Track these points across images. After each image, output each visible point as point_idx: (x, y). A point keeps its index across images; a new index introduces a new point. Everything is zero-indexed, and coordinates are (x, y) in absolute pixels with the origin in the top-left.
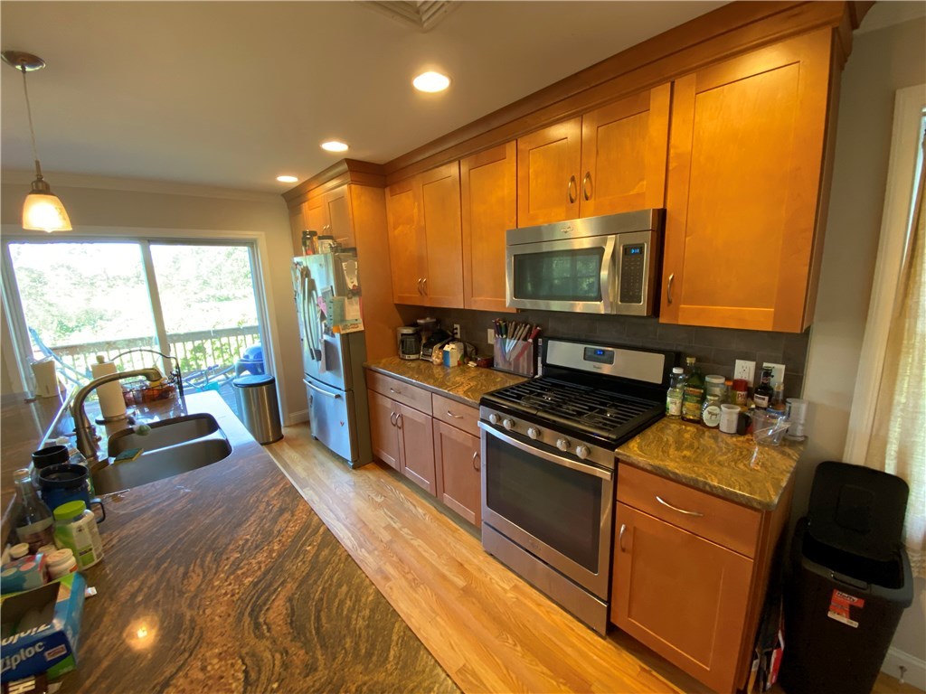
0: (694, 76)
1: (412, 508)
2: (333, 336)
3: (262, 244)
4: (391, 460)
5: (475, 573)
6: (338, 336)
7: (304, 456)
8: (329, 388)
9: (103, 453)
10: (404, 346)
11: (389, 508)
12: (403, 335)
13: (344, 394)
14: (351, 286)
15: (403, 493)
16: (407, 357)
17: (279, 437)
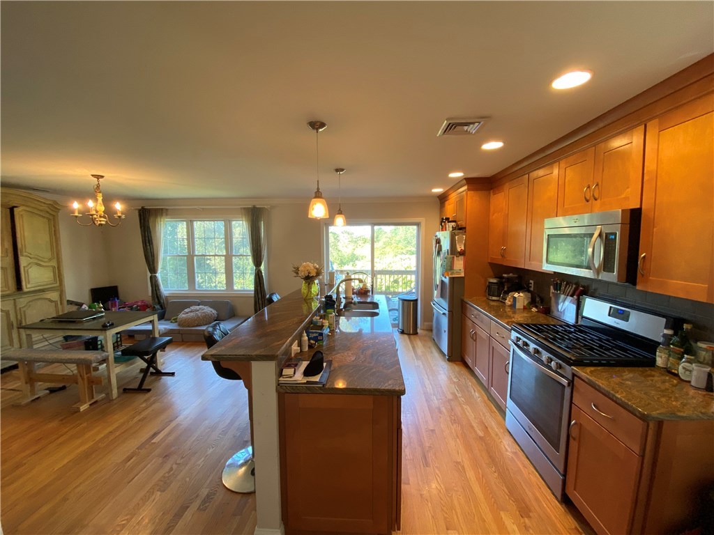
0: (657, 120)
1: (473, 391)
2: (445, 278)
3: (423, 225)
4: (469, 362)
5: (493, 435)
6: (447, 277)
7: (424, 346)
8: (441, 307)
9: (342, 307)
10: (490, 290)
11: (459, 386)
12: (490, 283)
13: (447, 312)
14: (459, 250)
15: (471, 383)
16: (490, 298)
17: (416, 333)
